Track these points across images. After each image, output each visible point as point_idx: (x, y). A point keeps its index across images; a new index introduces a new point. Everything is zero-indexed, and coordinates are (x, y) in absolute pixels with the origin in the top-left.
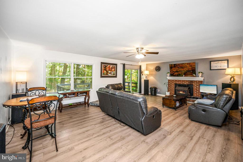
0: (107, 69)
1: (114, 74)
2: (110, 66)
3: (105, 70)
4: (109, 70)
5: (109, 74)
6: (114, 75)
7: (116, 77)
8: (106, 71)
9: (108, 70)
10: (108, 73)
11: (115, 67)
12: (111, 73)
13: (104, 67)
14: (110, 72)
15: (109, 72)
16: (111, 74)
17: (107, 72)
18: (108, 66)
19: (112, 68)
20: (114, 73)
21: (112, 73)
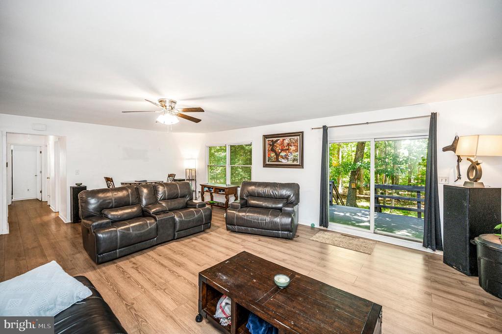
0: (278, 148)
1: (294, 160)
2: (284, 140)
3: (273, 150)
4: (282, 150)
5: (283, 161)
6: (295, 163)
7: (301, 166)
8: (274, 154)
9: (280, 151)
10: (280, 157)
11: (297, 140)
12: (286, 157)
13: (270, 145)
14: (285, 153)
15: (281, 154)
16: (287, 159)
17: (277, 155)
18: (279, 142)
19: (289, 145)
20: (294, 156)
21: (291, 157)
